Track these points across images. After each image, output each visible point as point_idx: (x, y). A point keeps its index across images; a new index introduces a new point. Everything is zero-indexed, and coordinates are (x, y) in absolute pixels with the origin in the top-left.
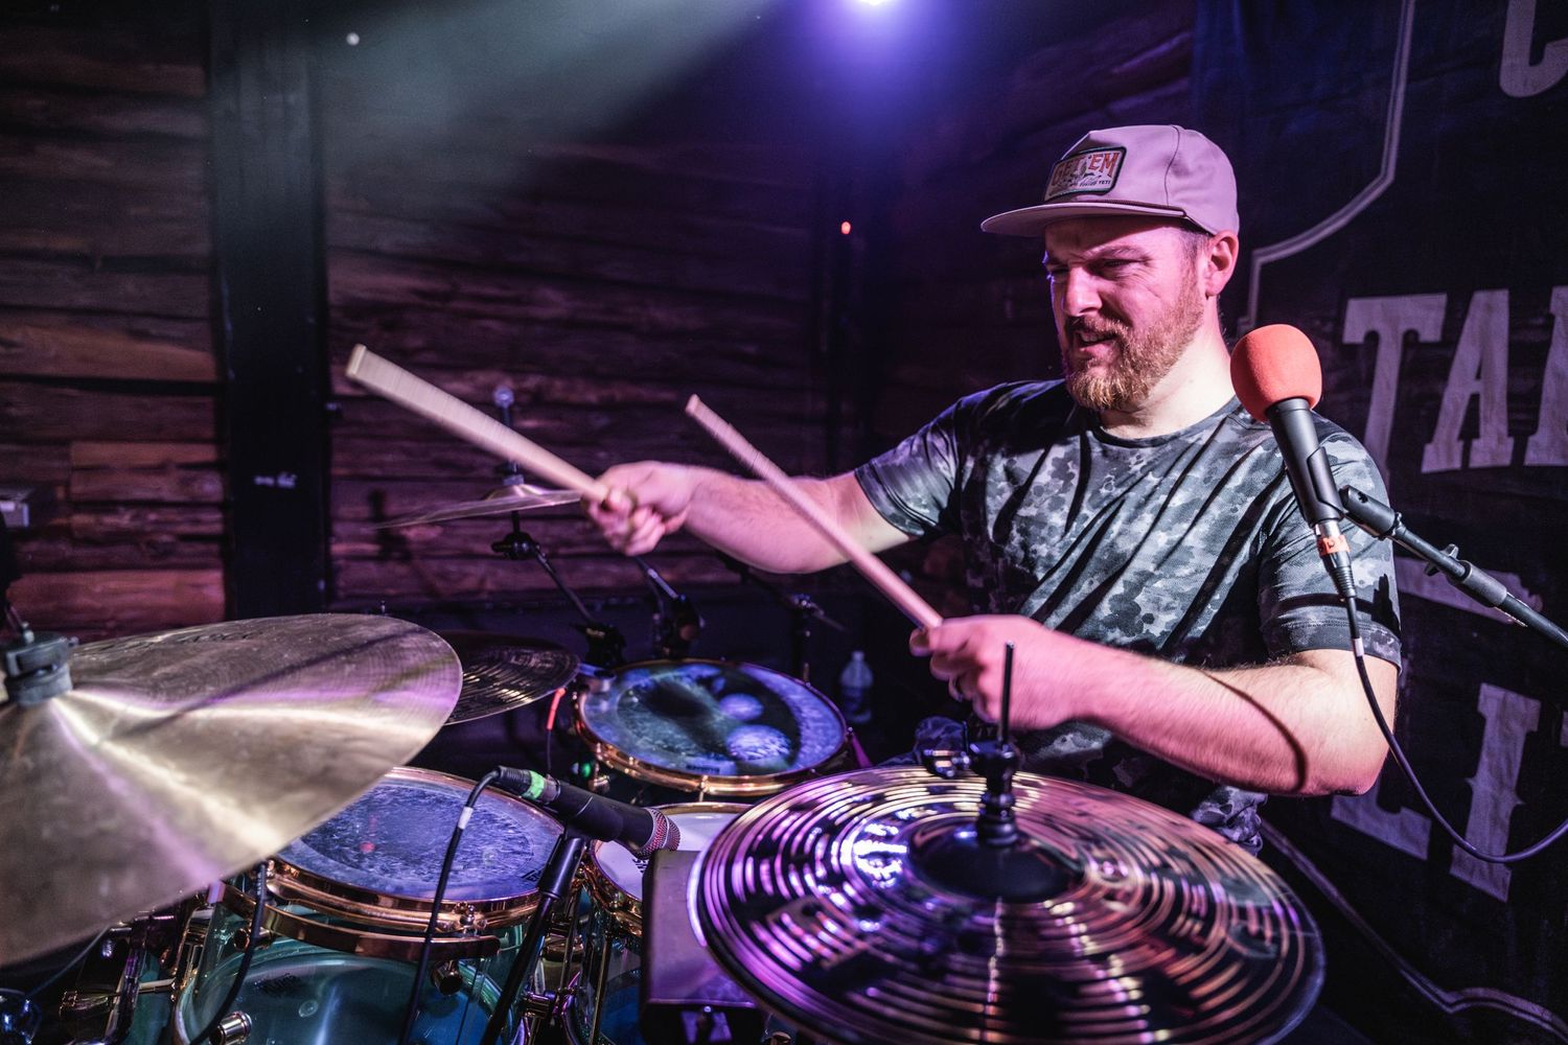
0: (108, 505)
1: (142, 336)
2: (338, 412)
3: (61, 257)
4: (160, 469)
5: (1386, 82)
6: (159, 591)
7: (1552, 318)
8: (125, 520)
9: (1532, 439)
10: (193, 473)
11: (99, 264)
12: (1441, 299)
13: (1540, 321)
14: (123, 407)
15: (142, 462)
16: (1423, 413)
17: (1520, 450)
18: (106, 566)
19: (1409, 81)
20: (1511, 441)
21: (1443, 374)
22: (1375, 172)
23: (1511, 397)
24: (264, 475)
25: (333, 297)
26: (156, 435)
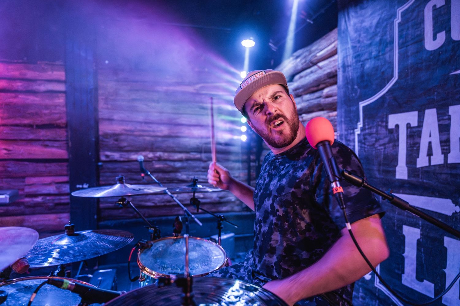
0: (36, 195)
1: (47, 146)
2: (102, 166)
3: (25, 126)
4: (50, 184)
5: (392, 50)
6: (49, 220)
7: (450, 116)
8: (39, 199)
9: (449, 155)
10: (60, 185)
11: (35, 127)
12: (416, 113)
13: (447, 117)
14: (41, 167)
15: (46, 182)
16: (415, 148)
17: (446, 158)
18: (34, 214)
19: (399, 49)
20: (443, 156)
21: (420, 136)
22: (392, 76)
23: (441, 142)
24: (79, 184)
25: (101, 133)
26: (50, 174)
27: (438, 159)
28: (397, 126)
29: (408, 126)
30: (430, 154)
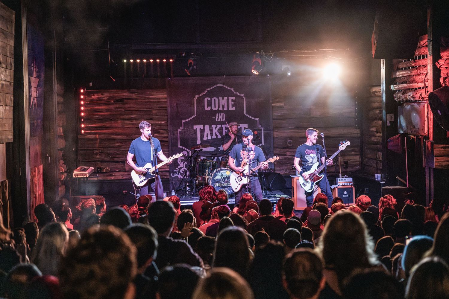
12: (203, 126)
13: (211, 128)
16: (203, 135)
19: (196, 107)
20: (211, 137)
21: (204, 132)
22: (194, 114)
23: (210, 133)
27: (209, 138)
28: (197, 129)
29: (200, 129)
30: (207, 136)
